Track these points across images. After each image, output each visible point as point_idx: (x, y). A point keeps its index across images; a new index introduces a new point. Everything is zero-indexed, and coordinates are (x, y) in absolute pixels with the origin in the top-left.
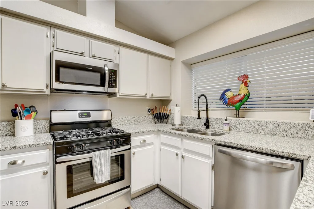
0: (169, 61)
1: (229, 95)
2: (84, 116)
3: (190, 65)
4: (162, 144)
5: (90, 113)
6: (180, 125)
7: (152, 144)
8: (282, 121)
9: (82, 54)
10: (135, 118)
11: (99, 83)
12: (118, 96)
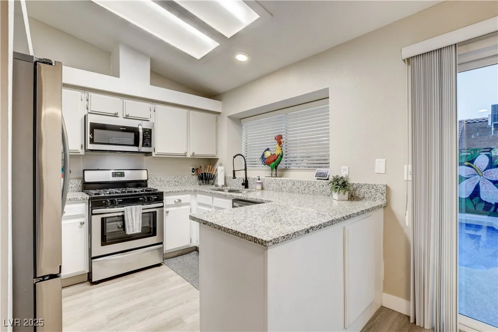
0: (215, 116)
1: (268, 154)
2: (117, 175)
3: (238, 120)
4: (200, 204)
5: (124, 173)
6: (223, 186)
7: (188, 204)
8: (296, 179)
9: (116, 115)
10: (176, 179)
11: (132, 143)
12: (154, 155)
